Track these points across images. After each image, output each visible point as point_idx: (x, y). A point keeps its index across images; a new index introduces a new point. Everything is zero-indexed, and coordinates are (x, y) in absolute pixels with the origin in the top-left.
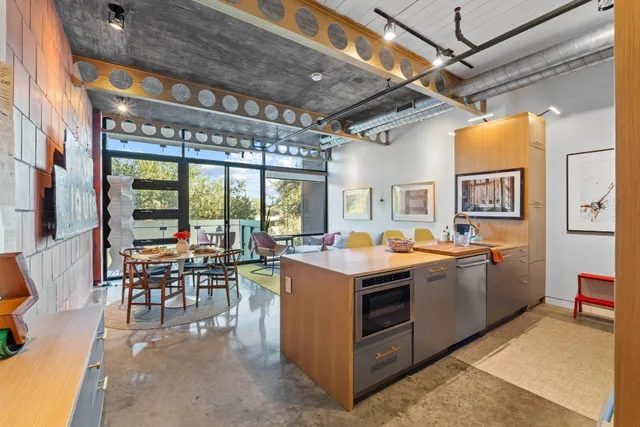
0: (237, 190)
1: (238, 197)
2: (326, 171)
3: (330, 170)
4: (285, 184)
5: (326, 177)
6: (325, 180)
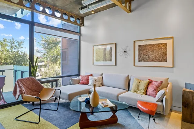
0: (17, 47)
1: (18, 51)
2: (80, 33)
3: (82, 32)
4: (48, 45)
5: (80, 37)
6: (79, 39)
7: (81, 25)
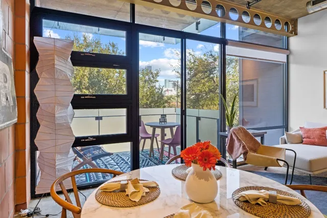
2: (288, 49)
5: (288, 56)
6: (285, 61)
7: (291, 34)
